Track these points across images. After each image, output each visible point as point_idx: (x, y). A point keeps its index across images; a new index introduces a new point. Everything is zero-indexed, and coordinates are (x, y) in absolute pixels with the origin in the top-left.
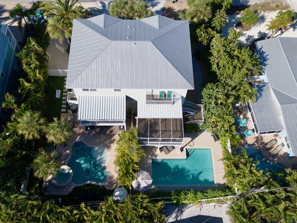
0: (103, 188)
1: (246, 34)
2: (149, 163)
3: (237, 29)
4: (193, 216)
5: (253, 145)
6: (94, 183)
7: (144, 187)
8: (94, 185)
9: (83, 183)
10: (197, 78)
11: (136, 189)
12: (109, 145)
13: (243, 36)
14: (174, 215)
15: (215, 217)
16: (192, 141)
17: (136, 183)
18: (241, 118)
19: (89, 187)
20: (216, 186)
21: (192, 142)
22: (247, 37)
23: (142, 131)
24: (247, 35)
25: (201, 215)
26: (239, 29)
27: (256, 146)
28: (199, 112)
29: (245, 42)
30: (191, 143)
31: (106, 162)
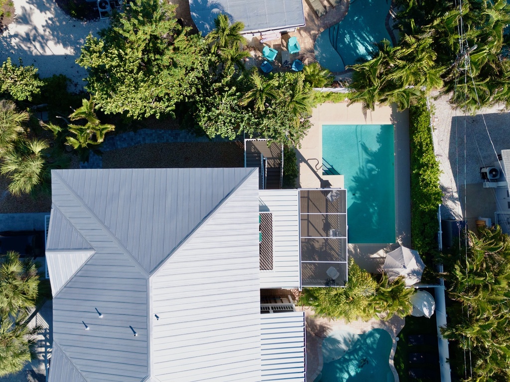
0: (402, 335)
1: (23, 8)
2: (355, 248)
3: (7, 28)
4: (451, 170)
5: (314, 38)
6: (393, 352)
7: (417, 263)
8: (397, 352)
9: (393, 373)
10: (156, 141)
11: (420, 277)
12: (318, 328)
13: (29, 16)
14: (450, 203)
15: (451, 129)
16: (306, 162)
17: (410, 278)
18: (256, 56)
19: (401, 360)
20: (396, 122)
21: (309, 161)
22: (32, 6)
23: (310, 269)
24: (28, 6)
25: (448, 156)
26: (8, 24)
27: (317, 32)
28: (254, 146)
29: (50, 15)
30: (313, 163)
31: (352, 333)
